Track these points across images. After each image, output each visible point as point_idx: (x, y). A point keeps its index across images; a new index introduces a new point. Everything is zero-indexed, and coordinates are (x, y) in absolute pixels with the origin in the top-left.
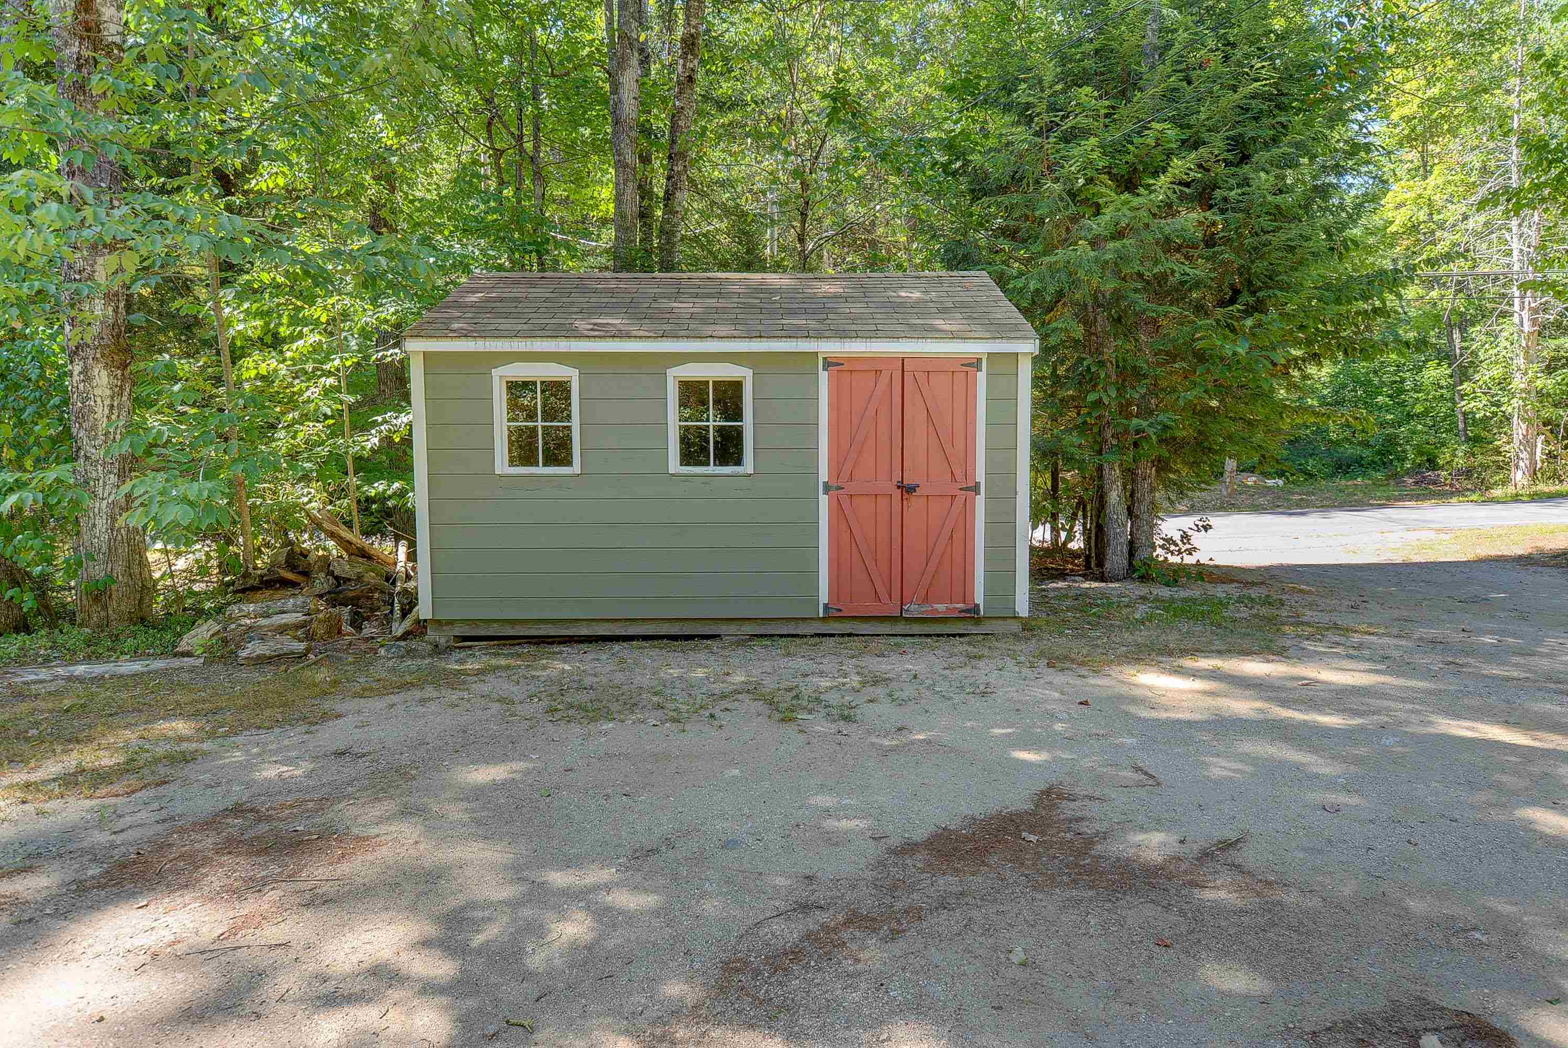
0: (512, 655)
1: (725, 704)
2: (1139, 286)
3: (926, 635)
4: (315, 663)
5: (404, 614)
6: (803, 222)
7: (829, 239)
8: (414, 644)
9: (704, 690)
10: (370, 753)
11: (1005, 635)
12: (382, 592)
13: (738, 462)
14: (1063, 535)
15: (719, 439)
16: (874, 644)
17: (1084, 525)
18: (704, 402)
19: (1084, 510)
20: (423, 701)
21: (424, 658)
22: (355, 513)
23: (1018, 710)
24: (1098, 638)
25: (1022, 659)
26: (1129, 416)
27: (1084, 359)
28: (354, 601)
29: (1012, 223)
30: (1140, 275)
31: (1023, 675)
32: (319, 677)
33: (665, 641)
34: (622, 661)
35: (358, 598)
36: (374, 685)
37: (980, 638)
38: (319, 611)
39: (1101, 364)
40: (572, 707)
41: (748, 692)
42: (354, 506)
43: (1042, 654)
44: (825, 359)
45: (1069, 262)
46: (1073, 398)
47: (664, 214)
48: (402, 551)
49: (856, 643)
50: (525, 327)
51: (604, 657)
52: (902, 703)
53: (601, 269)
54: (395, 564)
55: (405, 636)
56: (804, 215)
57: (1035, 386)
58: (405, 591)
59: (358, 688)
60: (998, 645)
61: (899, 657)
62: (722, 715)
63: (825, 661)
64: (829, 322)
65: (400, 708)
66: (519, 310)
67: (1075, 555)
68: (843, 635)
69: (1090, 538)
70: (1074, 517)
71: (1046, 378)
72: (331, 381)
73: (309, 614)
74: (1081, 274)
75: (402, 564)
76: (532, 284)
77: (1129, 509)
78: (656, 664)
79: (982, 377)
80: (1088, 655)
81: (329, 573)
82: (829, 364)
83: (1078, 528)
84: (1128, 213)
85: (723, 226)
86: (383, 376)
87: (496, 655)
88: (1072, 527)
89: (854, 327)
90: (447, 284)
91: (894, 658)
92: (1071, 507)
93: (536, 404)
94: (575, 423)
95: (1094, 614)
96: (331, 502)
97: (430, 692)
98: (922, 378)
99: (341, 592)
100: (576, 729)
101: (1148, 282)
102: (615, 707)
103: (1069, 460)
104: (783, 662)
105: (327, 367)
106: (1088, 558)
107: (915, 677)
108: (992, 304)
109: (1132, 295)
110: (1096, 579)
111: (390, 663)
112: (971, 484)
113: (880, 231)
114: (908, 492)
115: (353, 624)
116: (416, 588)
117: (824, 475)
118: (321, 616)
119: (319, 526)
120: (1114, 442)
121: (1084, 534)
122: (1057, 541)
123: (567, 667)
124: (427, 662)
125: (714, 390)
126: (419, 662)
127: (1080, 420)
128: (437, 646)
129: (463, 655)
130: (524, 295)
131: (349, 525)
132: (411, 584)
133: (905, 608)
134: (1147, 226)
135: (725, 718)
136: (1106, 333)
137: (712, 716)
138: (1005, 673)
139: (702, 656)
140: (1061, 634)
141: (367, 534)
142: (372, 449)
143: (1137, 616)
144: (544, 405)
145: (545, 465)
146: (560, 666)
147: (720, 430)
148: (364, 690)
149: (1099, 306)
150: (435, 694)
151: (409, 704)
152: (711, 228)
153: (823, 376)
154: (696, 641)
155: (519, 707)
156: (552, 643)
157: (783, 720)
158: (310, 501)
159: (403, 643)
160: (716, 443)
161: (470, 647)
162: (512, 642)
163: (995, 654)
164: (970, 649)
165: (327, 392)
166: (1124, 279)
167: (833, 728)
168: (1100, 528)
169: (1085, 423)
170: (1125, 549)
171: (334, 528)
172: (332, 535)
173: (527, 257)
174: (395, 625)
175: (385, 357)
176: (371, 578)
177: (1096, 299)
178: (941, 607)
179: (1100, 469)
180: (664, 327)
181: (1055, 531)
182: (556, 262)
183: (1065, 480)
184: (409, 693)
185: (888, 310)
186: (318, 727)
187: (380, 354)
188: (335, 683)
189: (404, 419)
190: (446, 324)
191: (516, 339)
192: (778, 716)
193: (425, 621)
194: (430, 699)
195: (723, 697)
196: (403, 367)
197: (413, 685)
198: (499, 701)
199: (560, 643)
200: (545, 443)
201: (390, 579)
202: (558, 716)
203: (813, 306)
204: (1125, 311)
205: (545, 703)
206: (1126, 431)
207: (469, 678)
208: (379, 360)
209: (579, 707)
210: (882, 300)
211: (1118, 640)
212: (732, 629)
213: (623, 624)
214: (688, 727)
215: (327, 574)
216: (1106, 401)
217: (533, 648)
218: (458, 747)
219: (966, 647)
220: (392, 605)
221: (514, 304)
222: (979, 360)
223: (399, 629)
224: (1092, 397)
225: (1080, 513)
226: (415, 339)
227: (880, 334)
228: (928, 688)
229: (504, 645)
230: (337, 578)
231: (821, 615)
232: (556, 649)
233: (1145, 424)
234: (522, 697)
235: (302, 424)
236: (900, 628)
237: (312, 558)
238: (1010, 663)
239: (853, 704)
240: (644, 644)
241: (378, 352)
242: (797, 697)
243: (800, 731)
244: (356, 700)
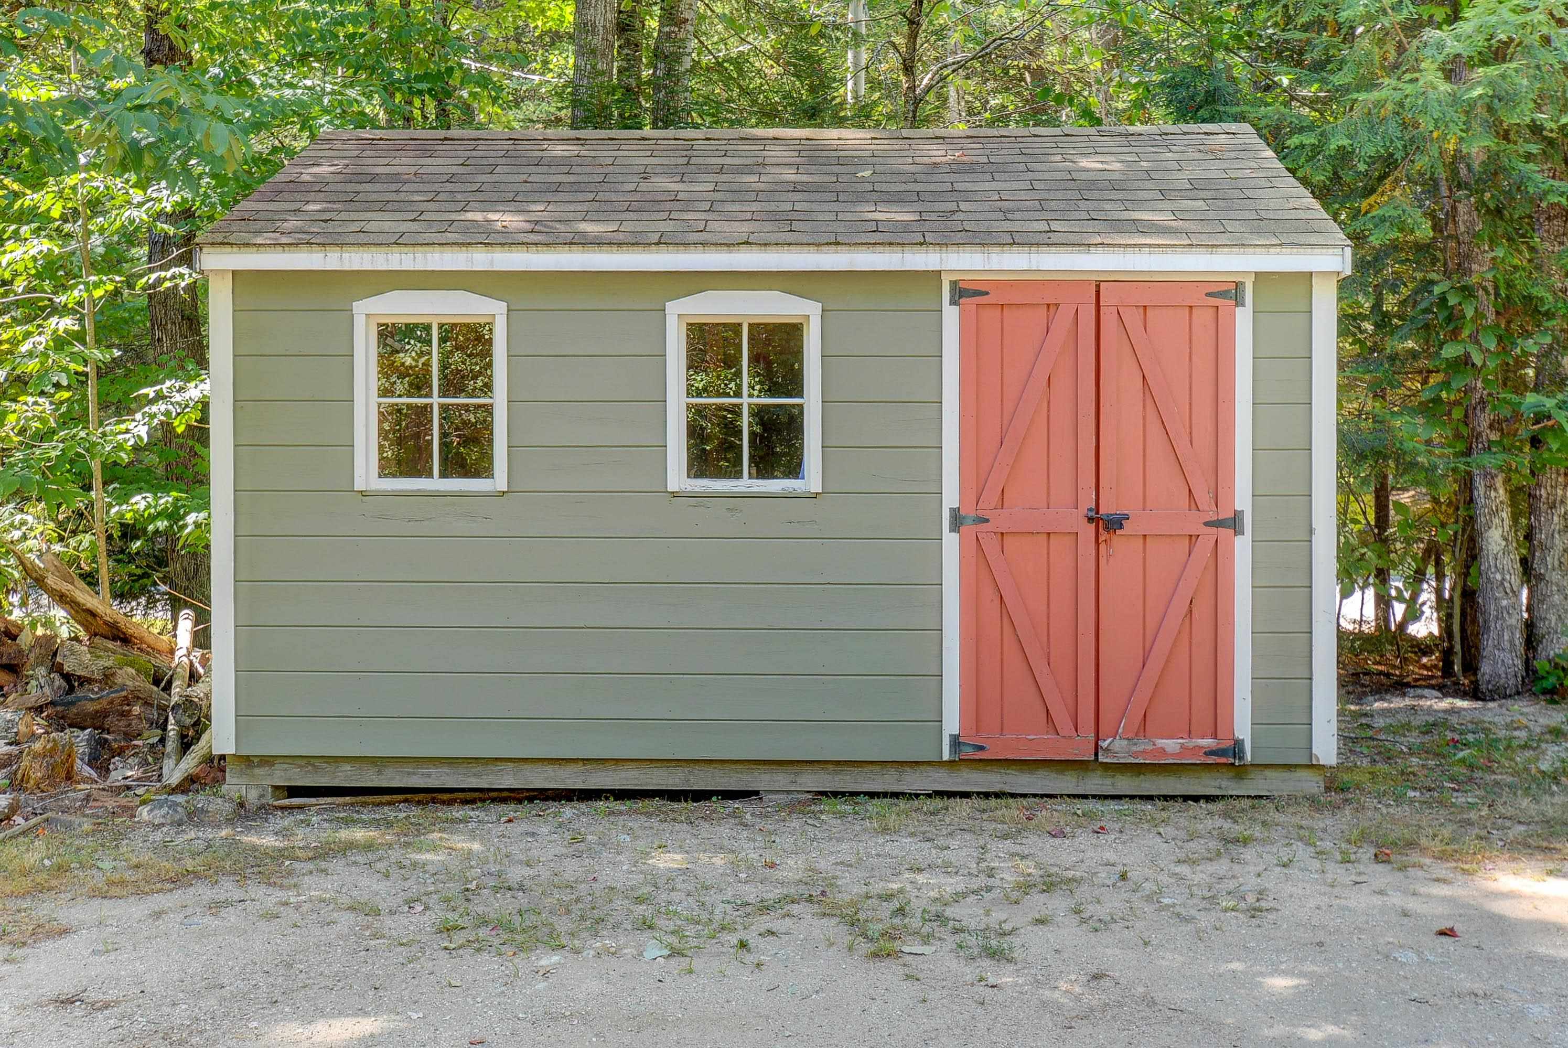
0: (376, 823)
1: (764, 922)
2: (1534, 149)
3: (1142, 797)
4: (24, 833)
5: (185, 745)
6: (913, 37)
7: (962, 65)
8: (200, 800)
9: (729, 895)
10: (117, 1002)
11: (1293, 800)
12: (147, 704)
13: (794, 470)
14: (1399, 609)
15: (757, 429)
16: (1049, 813)
17: (1439, 592)
18: (731, 362)
19: (1438, 563)
20: (215, 907)
21: (219, 827)
22: (103, 559)
23: (1321, 944)
24: (1471, 806)
25: (1328, 845)
26: (1521, 387)
27: (1432, 282)
28: (97, 721)
29: (1298, 35)
30: (1536, 129)
31: (1329, 877)
32: (31, 858)
33: (657, 801)
34: (577, 839)
35: (104, 714)
36: (129, 875)
37: (1245, 804)
38: (33, 737)
39: (1467, 292)
40: (485, 923)
41: (810, 899)
42: (102, 544)
43: (1364, 837)
44: (954, 284)
45: (1401, 105)
46: (1414, 355)
47: (661, 25)
48: (185, 627)
49: (1013, 810)
50: (414, 226)
51: (545, 830)
52: (1100, 926)
53: (548, 123)
54: (172, 652)
55: (189, 784)
56: (914, 24)
57: (1343, 333)
58: (188, 704)
59: (99, 880)
60: (1280, 818)
61: (1093, 839)
62: (762, 943)
63: (954, 843)
64: (960, 216)
65: (173, 920)
66: (402, 196)
67: (1422, 647)
68: (987, 795)
69: (1450, 616)
70: (1419, 577)
71: (1364, 318)
72: (66, 323)
73: (17, 743)
74: (1426, 123)
75: (184, 651)
76: (425, 149)
77: (1524, 562)
78: (641, 844)
79: (1243, 318)
80: (1453, 840)
81: (57, 668)
82: (960, 293)
83: (1427, 596)
84: (1513, 17)
85: (767, 46)
86: (160, 313)
87: (348, 822)
88: (1415, 596)
89: (1007, 226)
90: (275, 150)
91: (1084, 839)
92: (1414, 558)
93: (427, 364)
94: (499, 399)
95: (1463, 761)
96: (61, 539)
97: (227, 889)
98: (1132, 319)
99: (73, 703)
100: (488, 963)
101: (1551, 142)
102: (563, 925)
103: (1408, 466)
104: (878, 844)
105: (61, 299)
106: (1447, 656)
107: (1123, 877)
108: (1263, 183)
109: (1521, 166)
110: (1464, 695)
111: (158, 836)
112: (1226, 514)
113: (1052, 52)
114: (1107, 529)
115: (93, 761)
116: (208, 696)
117: (951, 498)
118: (38, 746)
119: (39, 582)
120: (1494, 436)
121: (1438, 609)
122: (1387, 621)
123: (476, 846)
124: (223, 833)
125: (750, 339)
126: (209, 834)
127: (1426, 396)
128: (242, 805)
129: (288, 821)
130: (413, 170)
131: (90, 579)
132: (198, 690)
133: (1104, 744)
134: (1546, 40)
135: (765, 949)
136: (1476, 235)
137: (743, 945)
138: (1293, 871)
139: (724, 831)
140: (1399, 799)
141: (122, 596)
142: (136, 448)
143: (1544, 766)
144: (444, 366)
145: (443, 475)
146: (461, 843)
147: (759, 413)
148: (110, 883)
149: (1459, 187)
150: (237, 894)
151: (189, 911)
152: (745, 48)
153: (951, 315)
154: (715, 804)
155: (388, 922)
156: (450, 803)
157: (875, 955)
158: (25, 537)
159: (180, 799)
160: (753, 434)
161: (301, 808)
162: (377, 799)
163: (1274, 835)
164: (1227, 825)
165: (60, 343)
166: (1506, 137)
167: (969, 972)
168: (1469, 595)
169: (1437, 400)
170: (1519, 638)
171: (65, 587)
172: (62, 599)
173: (417, 102)
174: (168, 764)
175: (160, 281)
176: (127, 677)
177: (1455, 172)
178: (1171, 745)
179: (1468, 484)
180: (663, 226)
181: (1384, 603)
182: (468, 110)
183: (1399, 506)
184: (192, 891)
185: (1069, 195)
186: (26, 950)
187: (153, 276)
188: (61, 869)
189: (194, 392)
190: (271, 222)
191: (396, 249)
192: (865, 947)
193: (223, 757)
194: (228, 903)
195: (764, 908)
196: (194, 298)
197: (196, 875)
198: (351, 908)
199: (465, 802)
200: (444, 435)
201: (162, 681)
202: (459, 938)
203: (932, 187)
204: (1509, 195)
205: (438, 914)
206: (1517, 416)
207: (297, 865)
208: (153, 286)
209: (498, 925)
210: (1058, 176)
211: (1509, 811)
212: (781, 780)
213: (580, 767)
214: (697, 964)
215: (51, 671)
216: (1477, 359)
217: (416, 811)
218: (277, 995)
219: (1219, 822)
220: (164, 727)
221: (394, 187)
222: (1239, 286)
223: (175, 773)
224: (1450, 351)
225: (1431, 570)
226: (218, 249)
227: (1055, 238)
228: (1149, 899)
229: (364, 804)
230: (67, 677)
231: (946, 756)
232: (458, 812)
233: (1550, 403)
234: (393, 903)
235: (14, 400)
236: (1095, 783)
237: (25, 639)
238: (1301, 851)
239: (1007, 927)
240: (618, 806)
241: (151, 270)
242: (901, 911)
243: (908, 977)
244: (96, 902)
